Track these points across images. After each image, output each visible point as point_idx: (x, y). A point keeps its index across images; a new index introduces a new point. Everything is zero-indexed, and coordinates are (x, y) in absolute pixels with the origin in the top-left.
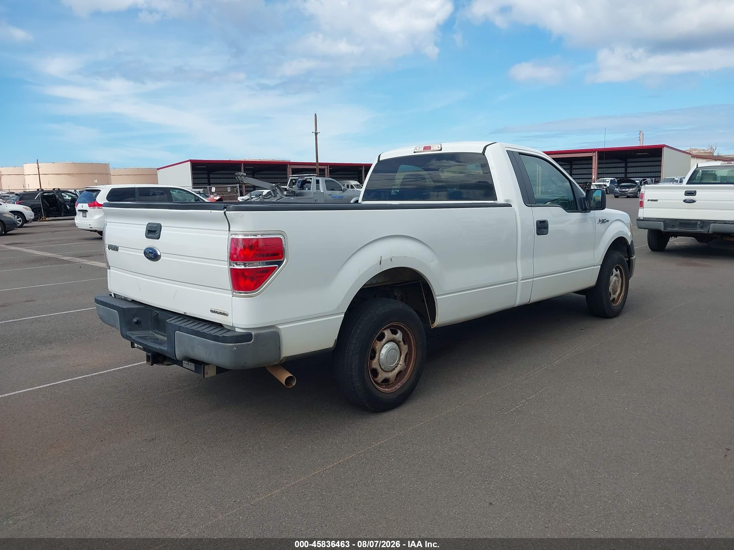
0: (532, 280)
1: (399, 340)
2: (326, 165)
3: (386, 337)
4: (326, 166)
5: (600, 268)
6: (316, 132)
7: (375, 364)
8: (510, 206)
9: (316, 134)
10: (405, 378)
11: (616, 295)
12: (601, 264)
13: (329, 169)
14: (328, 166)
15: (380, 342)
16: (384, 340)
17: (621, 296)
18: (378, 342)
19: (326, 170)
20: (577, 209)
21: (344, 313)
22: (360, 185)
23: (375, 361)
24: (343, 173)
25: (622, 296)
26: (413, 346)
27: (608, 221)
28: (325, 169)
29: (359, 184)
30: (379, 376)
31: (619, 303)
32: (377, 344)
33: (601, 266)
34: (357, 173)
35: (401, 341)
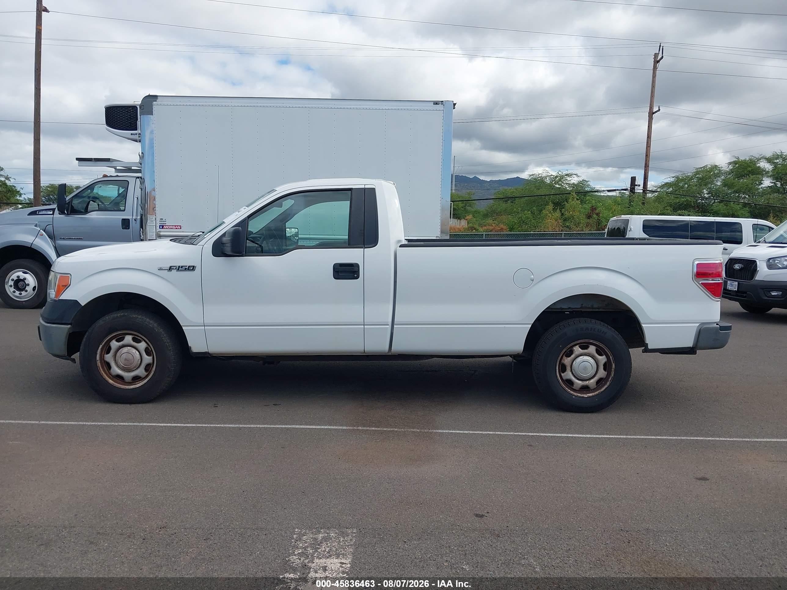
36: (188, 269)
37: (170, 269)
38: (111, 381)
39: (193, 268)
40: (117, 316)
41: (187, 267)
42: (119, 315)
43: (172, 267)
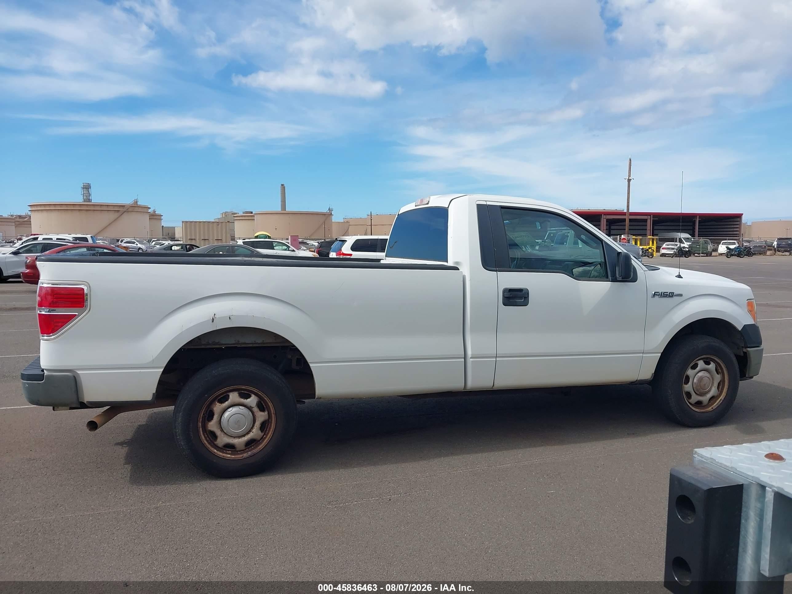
0: (495, 359)
1: (250, 405)
2: (649, 215)
3: (229, 400)
4: (649, 217)
5: (660, 356)
6: (629, 178)
7: (212, 426)
8: (457, 269)
9: (629, 180)
10: (258, 448)
11: (706, 397)
12: (662, 352)
13: (653, 220)
14: (652, 216)
15: (220, 404)
16: (227, 403)
17: (719, 399)
18: (218, 404)
19: (649, 221)
20: (607, 278)
21: (164, 368)
22: (692, 238)
23: (212, 423)
24: (672, 224)
25: (721, 400)
26: (273, 414)
27: (681, 295)
28: (647, 219)
29: (690, 237)
30: (219, 440)
31: (712, 408)
32: (216, 405)
33: (661, 354)
34: (691, 224)
35: (254, 407)
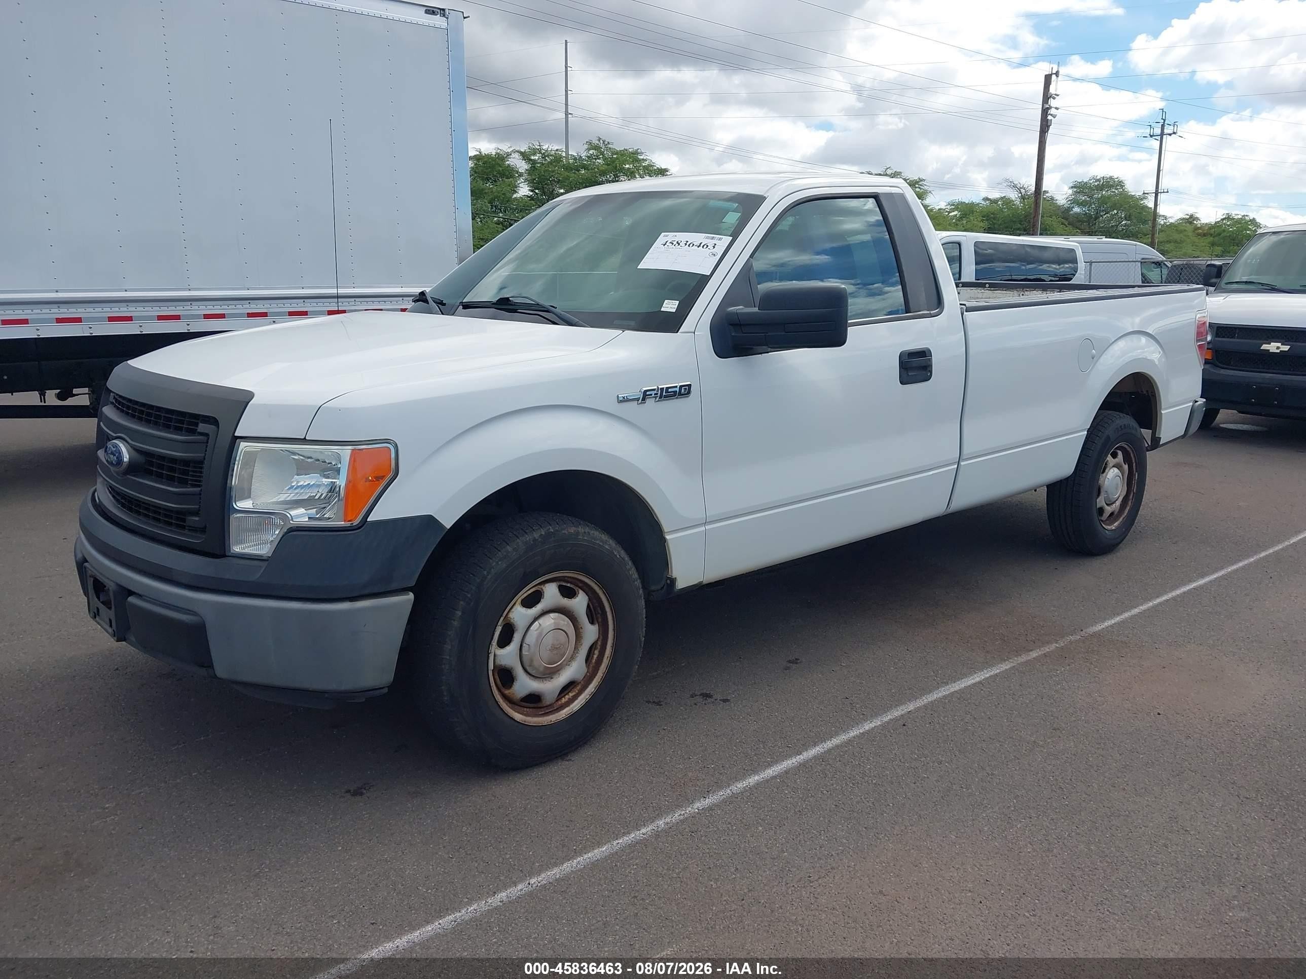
36: (680, 394)
37: (646, 395)
38: (518, 717)
39: (684, 392)
40: (535, 540)
41: (677, 389)
42: (536, 535)
43: (648, 393)
